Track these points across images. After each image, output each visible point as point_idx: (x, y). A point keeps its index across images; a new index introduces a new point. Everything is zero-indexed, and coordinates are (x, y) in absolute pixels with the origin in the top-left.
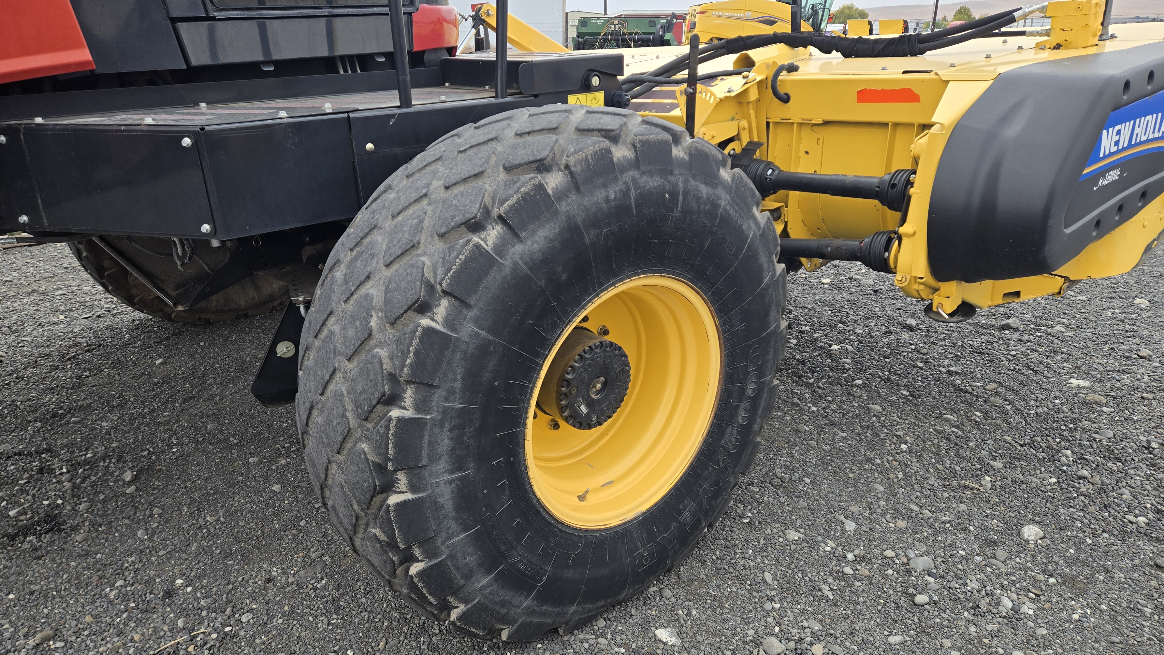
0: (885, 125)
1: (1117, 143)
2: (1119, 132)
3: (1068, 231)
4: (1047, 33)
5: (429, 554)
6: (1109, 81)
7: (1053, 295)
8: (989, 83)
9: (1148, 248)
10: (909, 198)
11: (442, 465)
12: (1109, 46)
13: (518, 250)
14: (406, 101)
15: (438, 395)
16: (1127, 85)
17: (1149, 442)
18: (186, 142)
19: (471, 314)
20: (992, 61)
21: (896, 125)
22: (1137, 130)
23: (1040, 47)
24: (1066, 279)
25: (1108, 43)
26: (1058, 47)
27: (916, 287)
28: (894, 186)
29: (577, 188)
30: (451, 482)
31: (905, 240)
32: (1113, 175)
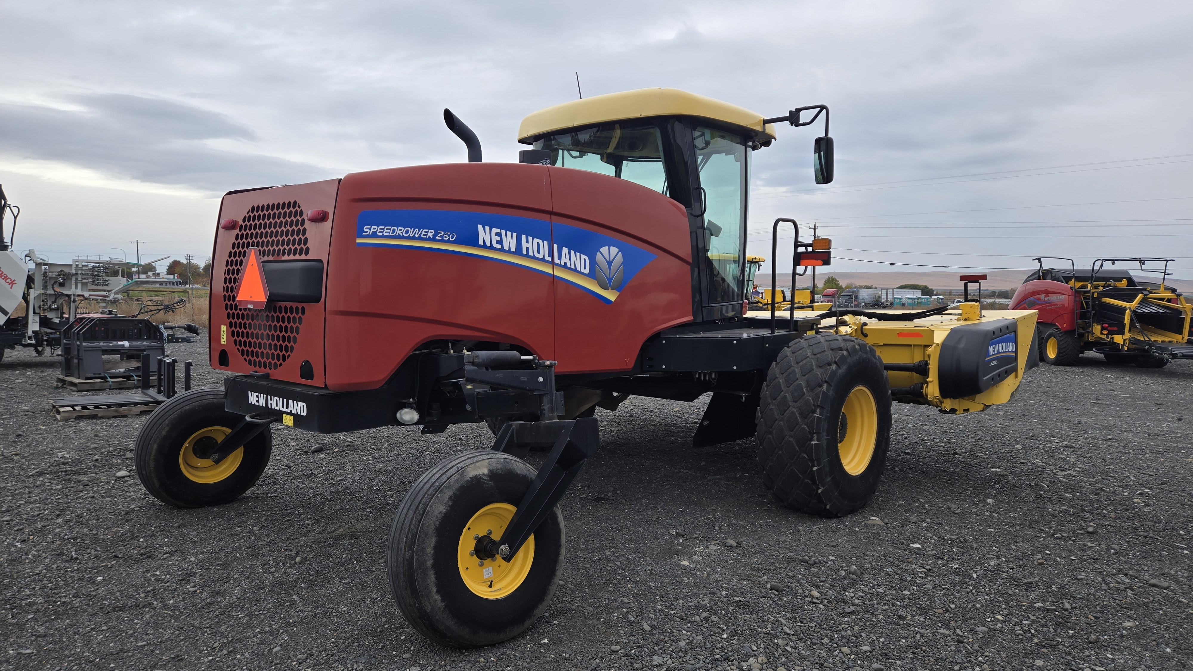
0: (910, 345)
1: (994, 351)
2: (994, 348)
3: (984, 378)
4: (960, 314)
5: (819, 465)
6: (988, 331)
7: (981, 411)
8: (948, 332)
9: (1012, 395)
10: (929, 369)
11: (825, 434)
12: (983, 320)
13: (840, 371)
14: (773, 332)
15: (825, 411)
16: (994, 332)
17: (1030, 484)
18: (735, 342)
19: (832, 388)
20: (943, 324)
21: (914, 345)
22: (1000, 348)
23: (958, 319)
24: (985, 405)
25: (982, 319)
26: (965, 320)
27: (936, 400)
28: (921, 366)
29: (850, 356)
30: (826, 439)
31: (930, 384)
32: (995, 363)
